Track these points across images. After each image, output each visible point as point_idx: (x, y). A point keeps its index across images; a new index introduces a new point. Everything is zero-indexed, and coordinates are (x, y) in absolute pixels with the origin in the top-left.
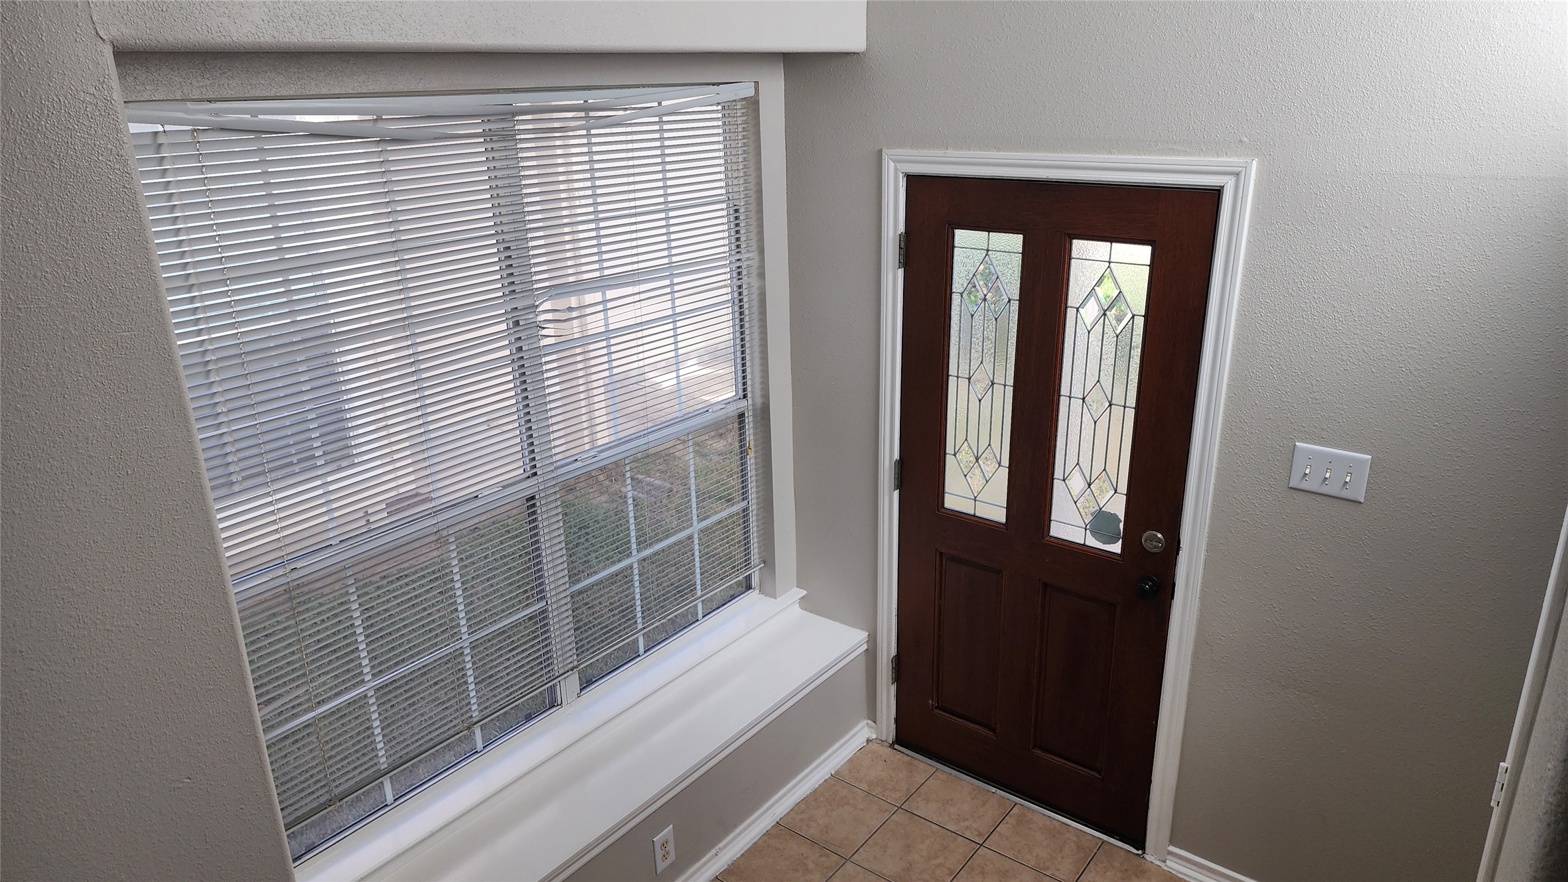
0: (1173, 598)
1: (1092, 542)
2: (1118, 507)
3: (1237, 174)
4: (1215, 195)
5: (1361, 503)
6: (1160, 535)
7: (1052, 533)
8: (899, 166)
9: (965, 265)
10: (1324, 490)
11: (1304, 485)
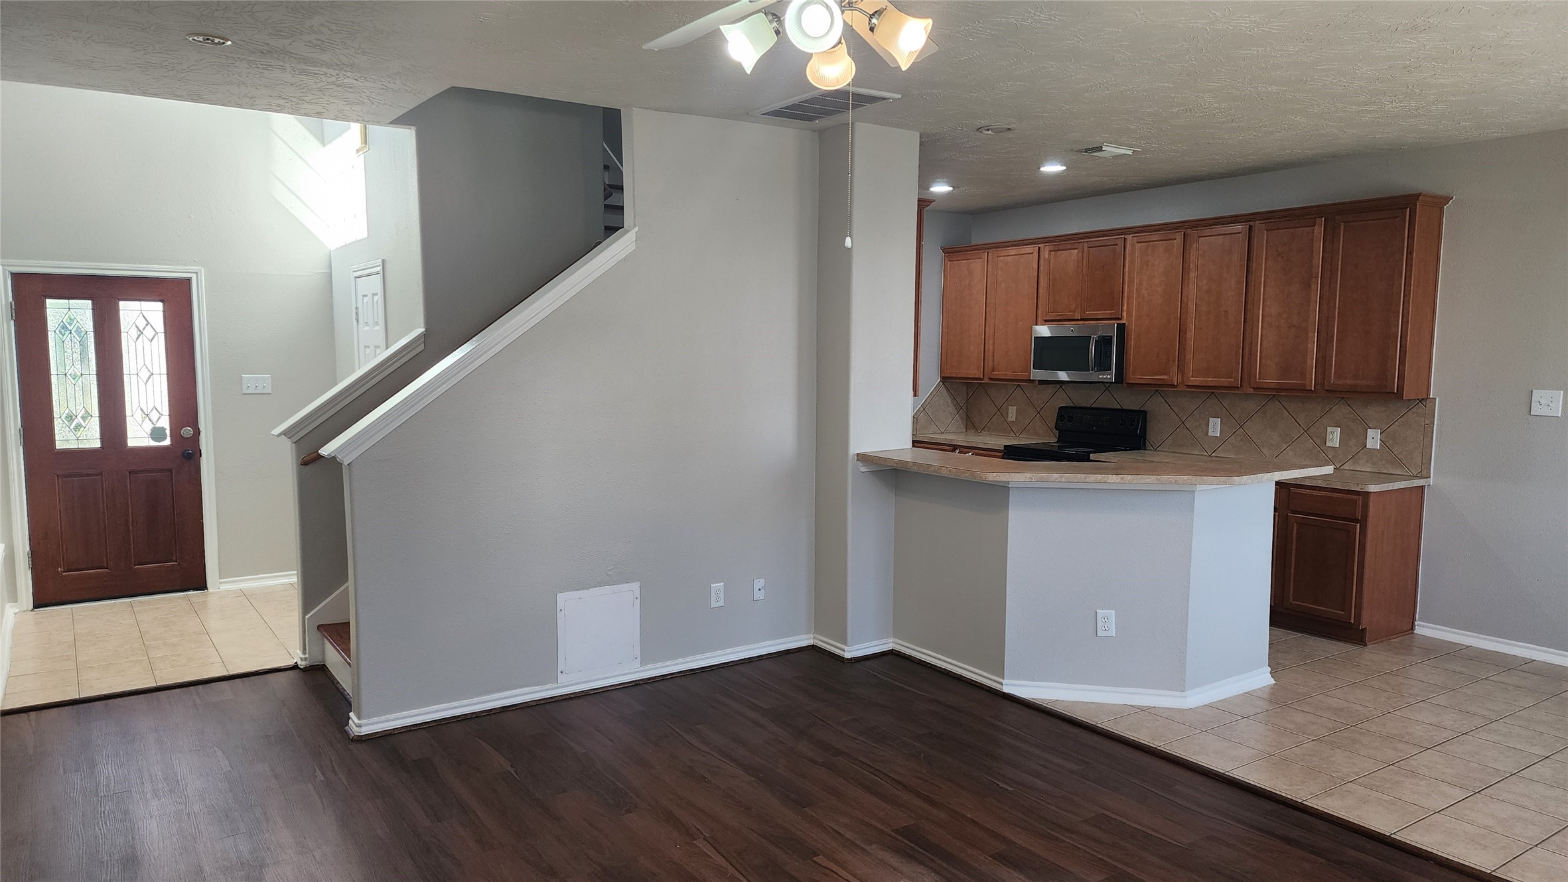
0: (201, 456)
1: (153, 443)
2: (165, 423)
3: (197, 273)
4: (189, 281)
5: (270, 394)
6: (189, 428)
7: (129, 445)
8: (6, 268)
9: (55, 316)
10: (257, 392)
11: (249, 392)
